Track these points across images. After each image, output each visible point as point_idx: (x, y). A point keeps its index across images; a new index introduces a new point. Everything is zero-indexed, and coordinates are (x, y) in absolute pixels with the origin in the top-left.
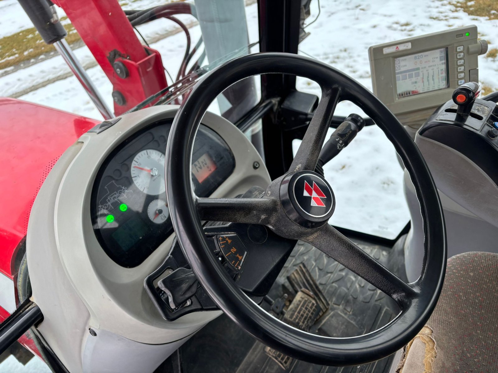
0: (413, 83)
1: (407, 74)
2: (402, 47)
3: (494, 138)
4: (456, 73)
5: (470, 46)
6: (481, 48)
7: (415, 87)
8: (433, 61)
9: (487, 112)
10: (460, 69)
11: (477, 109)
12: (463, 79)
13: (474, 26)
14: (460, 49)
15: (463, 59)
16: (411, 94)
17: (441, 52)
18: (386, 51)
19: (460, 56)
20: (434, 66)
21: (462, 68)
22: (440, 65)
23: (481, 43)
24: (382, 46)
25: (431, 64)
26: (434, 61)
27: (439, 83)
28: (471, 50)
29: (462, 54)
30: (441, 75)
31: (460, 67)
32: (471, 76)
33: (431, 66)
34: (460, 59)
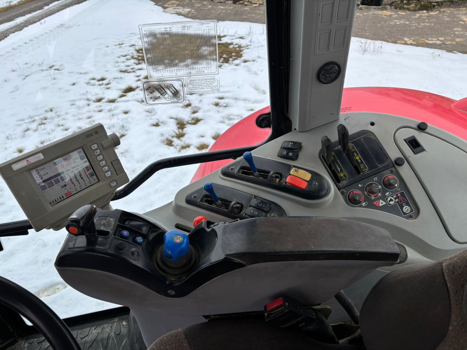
0: (62, 187)
1: (52, 180)
2: (32, 160)
3: (122, 250)
4: (100, 168)
5: (103, 142)
6: (114, 142)
7: (66, 190)
8: (74, 163)
9: (113, 223)
10: (102, 164)
11: (103, 224)
12: (109, 171)
13: (100, 125)
14: (94, 147)
15: (101, 155)
16: (65, 197)
17: (79, 152)
18: (16, 167)
19: (96, 153)
20: (77, 166)
21: (104, 162)
22: (83, 163)
23: (112, 137)
24: (8, 163)
25: (73, 165)
26: (76, 162)
27: (89, 179)
28: (105, 145)
29: (98, 151)
30: (88, 173)
31: (102, 162)
32: (115, 167)
33: (74, 167)
34: (99, 155)
